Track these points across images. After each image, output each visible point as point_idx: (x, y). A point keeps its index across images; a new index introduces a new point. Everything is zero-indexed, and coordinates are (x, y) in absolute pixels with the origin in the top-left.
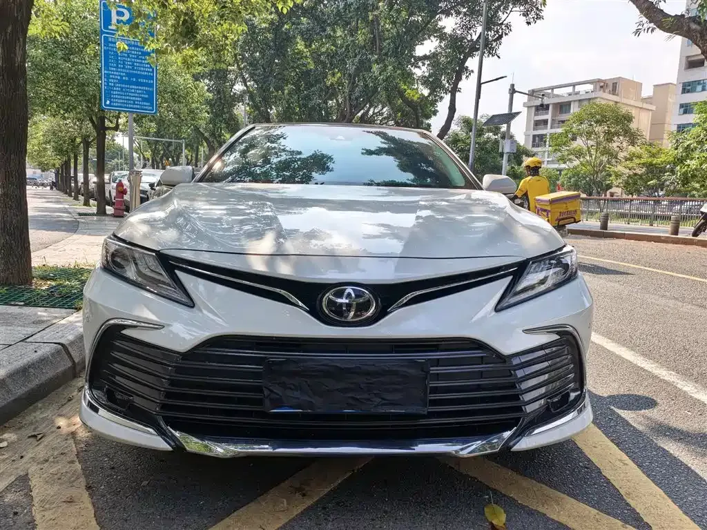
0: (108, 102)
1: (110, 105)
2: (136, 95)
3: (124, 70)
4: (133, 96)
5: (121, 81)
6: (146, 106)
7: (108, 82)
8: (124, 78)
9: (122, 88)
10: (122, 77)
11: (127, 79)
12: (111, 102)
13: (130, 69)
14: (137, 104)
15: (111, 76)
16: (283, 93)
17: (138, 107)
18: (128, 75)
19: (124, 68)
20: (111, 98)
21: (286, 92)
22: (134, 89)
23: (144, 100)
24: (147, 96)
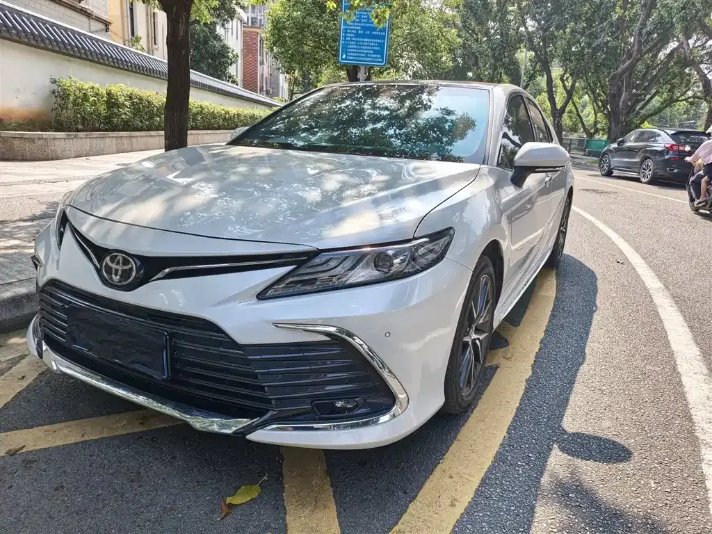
0: (344, 56)
1: (346, 59)
2: (369, 48)
3: (360, 24)
4: (366, 49)
5: (357, 35)
6: (377, 58)
7: (345, 37)
8: (359, 32)
9: (357, 41)
10: (357, 31)
11: (362, 32)
12: (346, 56)
13: (365, 22)
14: (369, 57)
15: (348, 31)
16: (565, 33)
17: (370, 59)
18: (364, 28)
19: (360, 22)
20: (347, 52)
21: (568, 30)
22: (367, 42)
23: (376, 52)
24: (378, 48)
